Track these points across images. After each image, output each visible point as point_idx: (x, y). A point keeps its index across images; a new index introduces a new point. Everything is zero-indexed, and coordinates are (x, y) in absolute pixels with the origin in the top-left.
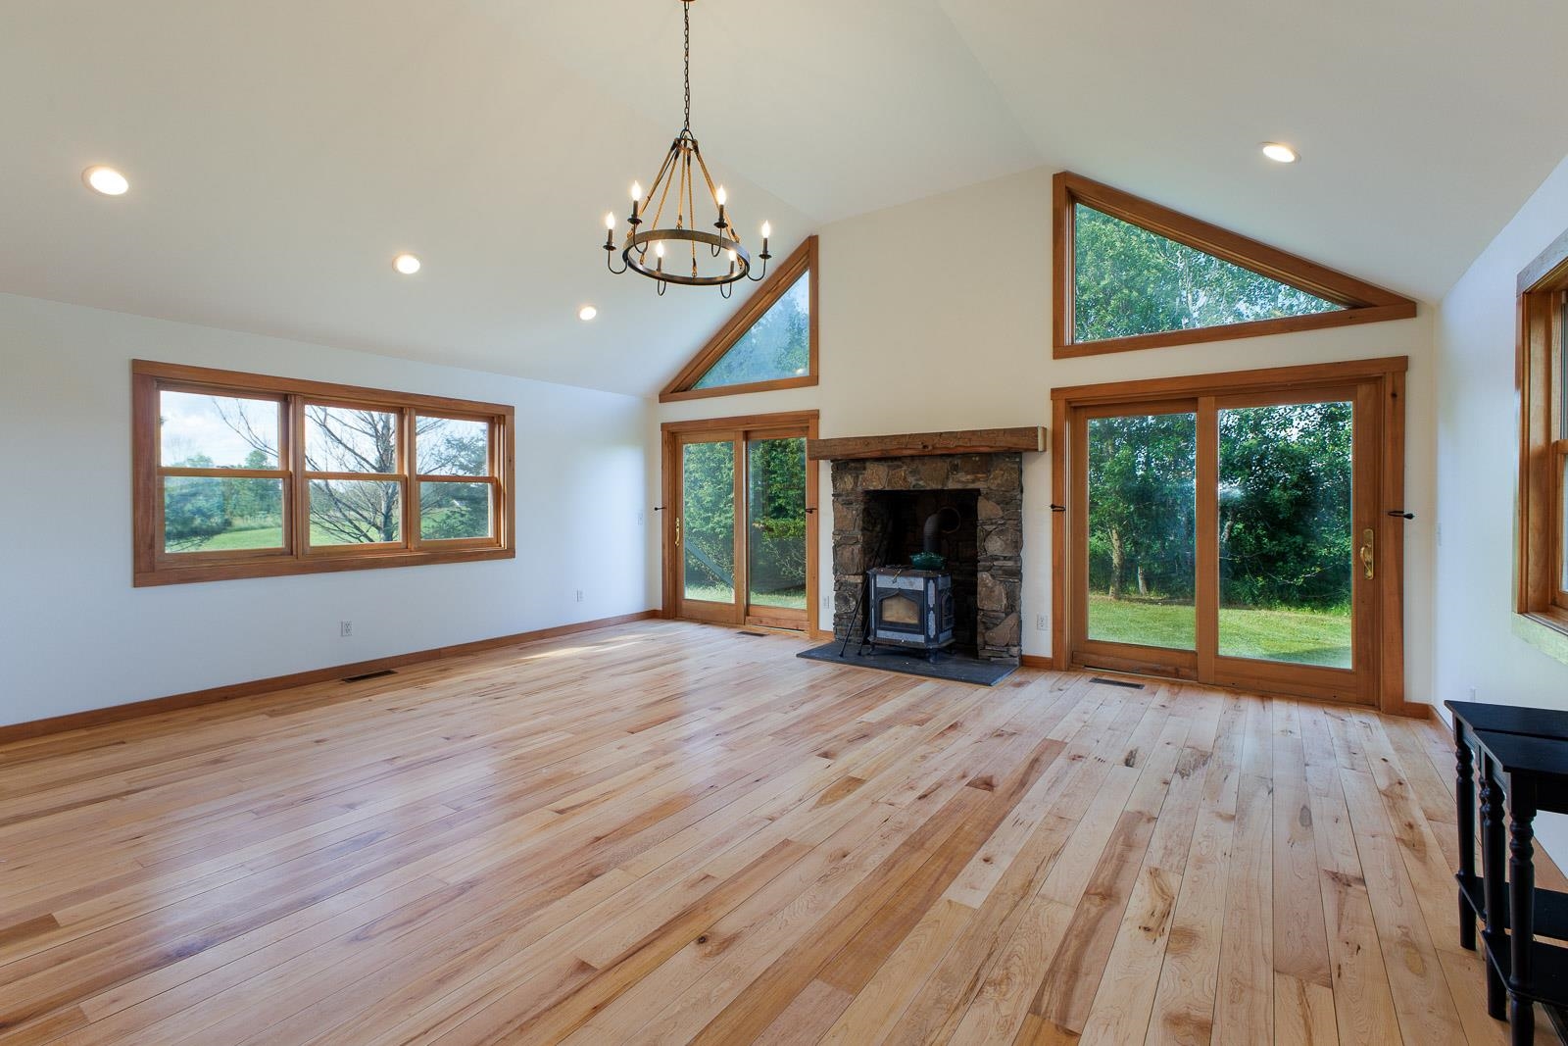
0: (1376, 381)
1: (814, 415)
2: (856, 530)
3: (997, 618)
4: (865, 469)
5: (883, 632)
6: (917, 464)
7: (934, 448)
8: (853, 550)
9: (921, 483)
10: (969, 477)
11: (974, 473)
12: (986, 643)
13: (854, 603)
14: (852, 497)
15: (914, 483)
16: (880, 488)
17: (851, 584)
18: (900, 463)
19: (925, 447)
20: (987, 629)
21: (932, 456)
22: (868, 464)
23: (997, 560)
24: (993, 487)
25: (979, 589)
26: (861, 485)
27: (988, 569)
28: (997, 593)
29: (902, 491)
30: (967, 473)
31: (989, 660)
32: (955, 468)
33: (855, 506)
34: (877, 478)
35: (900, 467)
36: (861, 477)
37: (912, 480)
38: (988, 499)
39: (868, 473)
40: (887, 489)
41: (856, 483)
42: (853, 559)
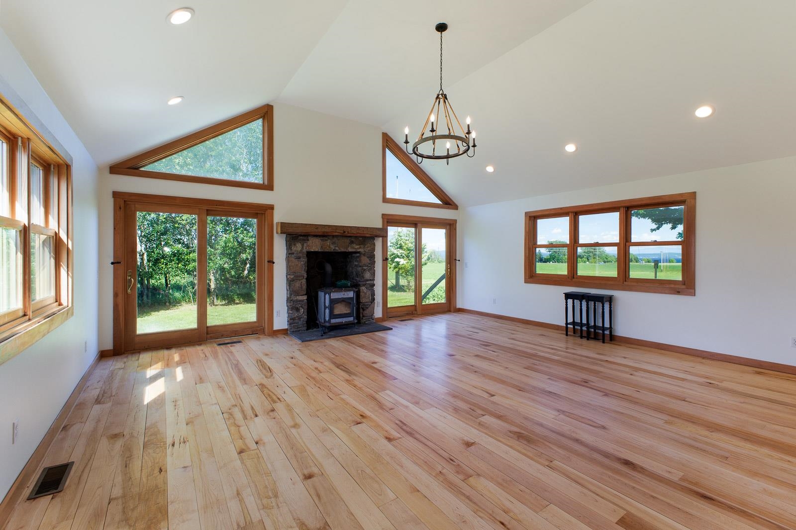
0: (450, 225)
1: (271, 208)
2: (303, 272)
3: (367, 305)
4: (308, 240)
5: (334, 320)
6: (335, 239)
7: (348, 233)
8: (302, 282)
9: (337, 248)
10: (358, 246)
11: (359, 245)
12: (363, 316)
13: (303, 310)
14: (301, 255)
15: (333, 248)
16: (317, 250)
17: (300, 301)
18: (326, 239)
19: (344, 232)
20: (364, 310)
21: (346, 236)
22: (309, 238)
23: (368, 281)
24: (367, 251)
25: (361, 294)
26: (306, 248)
27: (364, 285)
28: (368, 294)
29: (328, 252)
30: (357, 245)
31: (365, 323)
32: (352, 242)
33: (301, 259)
34: (315, 245)
35: (327, 240)
36: (305, 244)
37: (333, 247)
38: (364, 256)
39: (310, 242)
40: (320, 251)
41: (303, 248)
42: (302, 287)
